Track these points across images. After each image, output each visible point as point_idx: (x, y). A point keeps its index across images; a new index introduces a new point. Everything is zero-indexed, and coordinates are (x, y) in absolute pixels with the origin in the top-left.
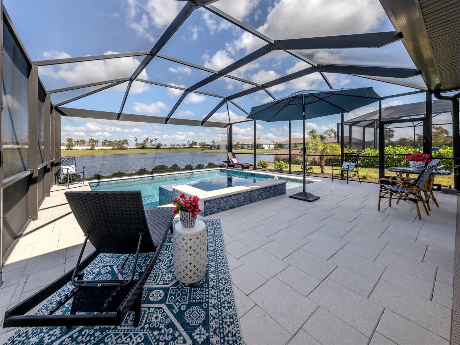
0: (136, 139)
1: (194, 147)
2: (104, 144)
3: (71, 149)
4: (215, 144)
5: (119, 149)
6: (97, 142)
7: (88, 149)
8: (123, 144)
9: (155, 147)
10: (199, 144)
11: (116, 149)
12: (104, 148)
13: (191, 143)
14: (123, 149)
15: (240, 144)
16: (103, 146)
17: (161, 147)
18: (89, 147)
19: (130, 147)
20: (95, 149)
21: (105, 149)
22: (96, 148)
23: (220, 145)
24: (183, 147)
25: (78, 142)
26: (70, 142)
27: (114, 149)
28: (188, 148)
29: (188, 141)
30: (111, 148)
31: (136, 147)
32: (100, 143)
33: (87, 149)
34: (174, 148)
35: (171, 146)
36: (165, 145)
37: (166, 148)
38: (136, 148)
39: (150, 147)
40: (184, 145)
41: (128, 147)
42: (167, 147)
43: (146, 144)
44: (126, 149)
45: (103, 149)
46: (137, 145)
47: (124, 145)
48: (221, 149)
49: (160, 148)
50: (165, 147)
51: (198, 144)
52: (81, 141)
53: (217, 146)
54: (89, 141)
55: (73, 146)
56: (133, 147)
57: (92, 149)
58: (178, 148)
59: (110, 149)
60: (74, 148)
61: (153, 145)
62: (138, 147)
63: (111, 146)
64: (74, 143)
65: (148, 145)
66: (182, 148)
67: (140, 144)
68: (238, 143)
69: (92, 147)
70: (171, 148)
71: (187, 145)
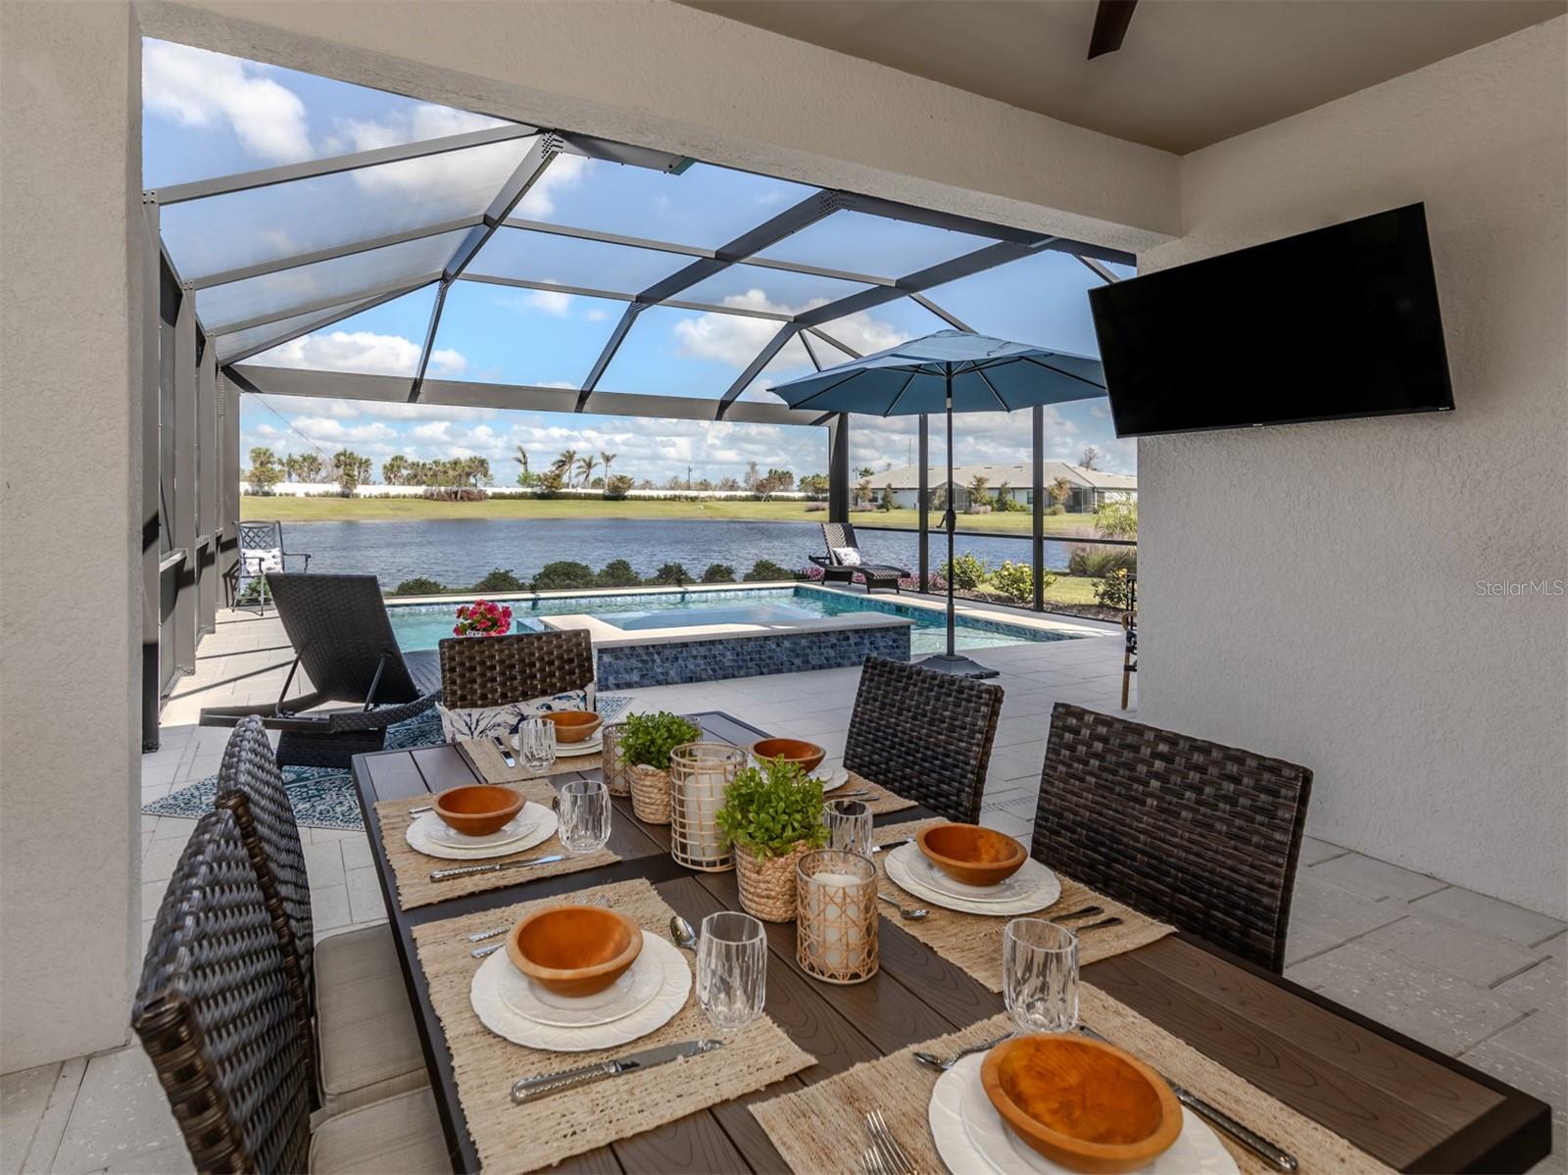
0: (520, 456)
1: (773, 494)
2: (392, 472)
3: (266, 494)
4: (871, 486)
5: (453, 496)
6: (365, 464)
7: (332, 495)
8: (468, 475)
9: (600, 491)
10: (802, 481)
11: (440, 498)
12: (395, 490)
13: (763, 475)
14: (468, 497)
15: (987, 485)
16: (389, 480)
17: (630, 493)
18: (336, 488)
19: (498, 490)
20: (357, 496)
21: (398, 496)
22: (361, 490)
23: (895, 491)
24: (723, 494)
25: (291, 463)
26: (262, 464)
27: (429, 497)
28: (746, 499)
29: (748, 468)
30: (420, 490)
31: (521, 490)
32: (376, 471)
33: (326, 495)
34: (686, 498)
35: (672, 488)
36: (647, 485)
37: (651, 499)
38: (522, 496)
39: (580, 490)
40: (733, 486)
41: (490, 491)
42: (654, 493)
43: (565, 479)
44: (482, 497)
45: (387, 496)
46: (525, 480)
47: (472, 480)
48: (899, 508)
49: (624, 498)
50: (647, 493)
51: (797, 481)
52: (306, 458)
53: (880, 495)
54: (334, 462)
55: (273, 479)
56: (507, 491)
57: (344, 495)
58: (703, 500)
59: (415, 497)
60: (279, 488)
61: (597, 483)
62: (529, 490)
63: (419, 483)
64: (277, 467)
65: (573, 479)
66: (719, 499)
67: (539, 479)
68: (980, 481)
69: (346, 486)
70: (673, 499)
71: (743, 485)
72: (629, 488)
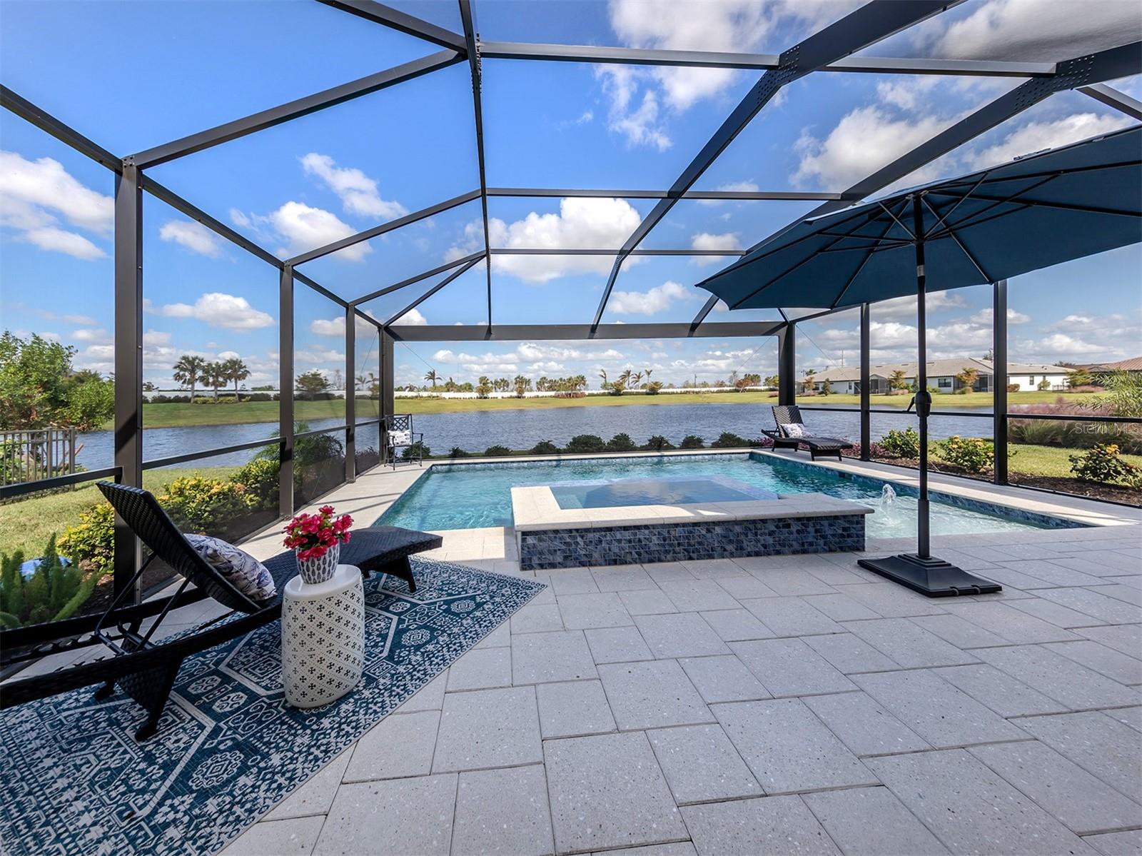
0: (602, 374)
1: (747, 388)
2: (540, 385)
3: (486, 398)
4: (814, 380)
5: (569, 396)
6: (528, 382)
7: (514, 397)
8: (576, 385)
9: (644, 391)
10: (766, 380)
11: (563, 397)
12: (541, 394)
13: (742, 377)
14: (576, 396)
15: (904, 376)
16: (539, 389)
17: (660, 391)
18: (515, 394)
19: (591, 392)
20: (524, 397)
21: (542, 397)
22: (527, 394)
23: (832, 383)
24: (716, 389)
25: (496, 382)
26: (484, 384)
27: (557, 397)
28: (730, 391)
29: (732, 374)
30: (553, 393)
31: (602, 391)
32: (533, 385)
33: (511, 397)
34: (693, 392)
35: (685, 387)
36: (671, 386)
37: (673, 393)
38: (604, 394)
39: (633, 390)
40: (722, 385)
41: (587, 393)
42: (675, 390)
43: (626, 385)
44: (583, 395)
45: (538, 397)
46: (604, 386)
47: (578, 387)
48: (835, 393)
49: (658, 394)
50: (670, 390)
51: (763, 380)
52: (503, 380)
53: (821, 386)
54: (514, 381)
55: (488, 391)
56: (595, 392)
57: (519, 397)
58: (704, 393)
59: (551, 397)
60: (491, 395)
61: (644, 386)
62: (606, 391)
63: (553, 390)
64: (490, 385)
65: (627, 387)
66: (713, 392)
67: (612, 385)
68: (899, 374)
69: (519, 393)
70: (686, 393)
71: (728, 383)
72: (660, 388)
